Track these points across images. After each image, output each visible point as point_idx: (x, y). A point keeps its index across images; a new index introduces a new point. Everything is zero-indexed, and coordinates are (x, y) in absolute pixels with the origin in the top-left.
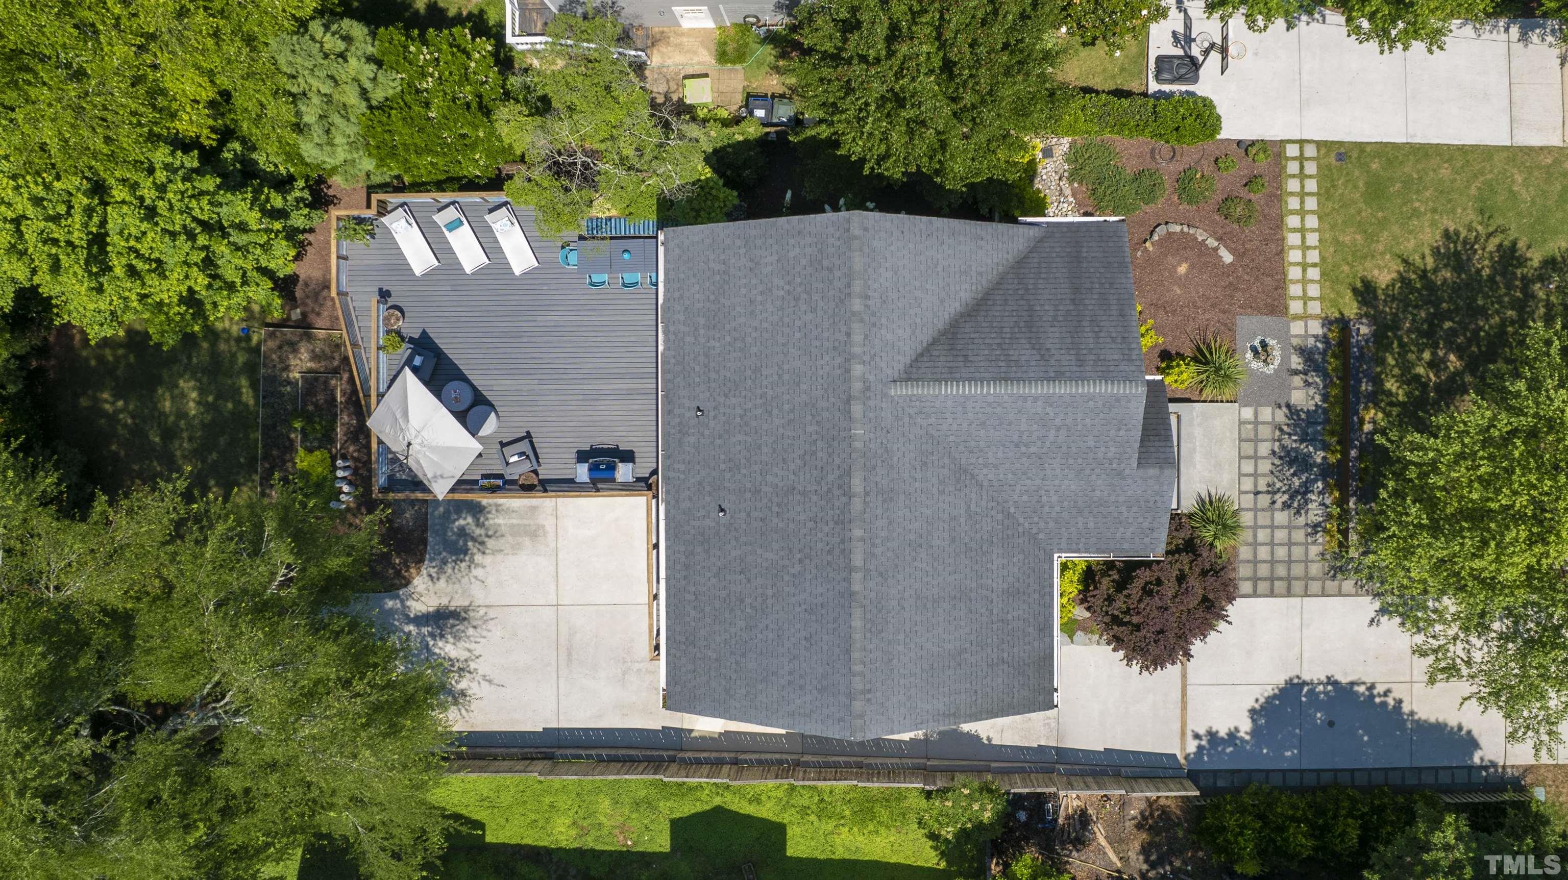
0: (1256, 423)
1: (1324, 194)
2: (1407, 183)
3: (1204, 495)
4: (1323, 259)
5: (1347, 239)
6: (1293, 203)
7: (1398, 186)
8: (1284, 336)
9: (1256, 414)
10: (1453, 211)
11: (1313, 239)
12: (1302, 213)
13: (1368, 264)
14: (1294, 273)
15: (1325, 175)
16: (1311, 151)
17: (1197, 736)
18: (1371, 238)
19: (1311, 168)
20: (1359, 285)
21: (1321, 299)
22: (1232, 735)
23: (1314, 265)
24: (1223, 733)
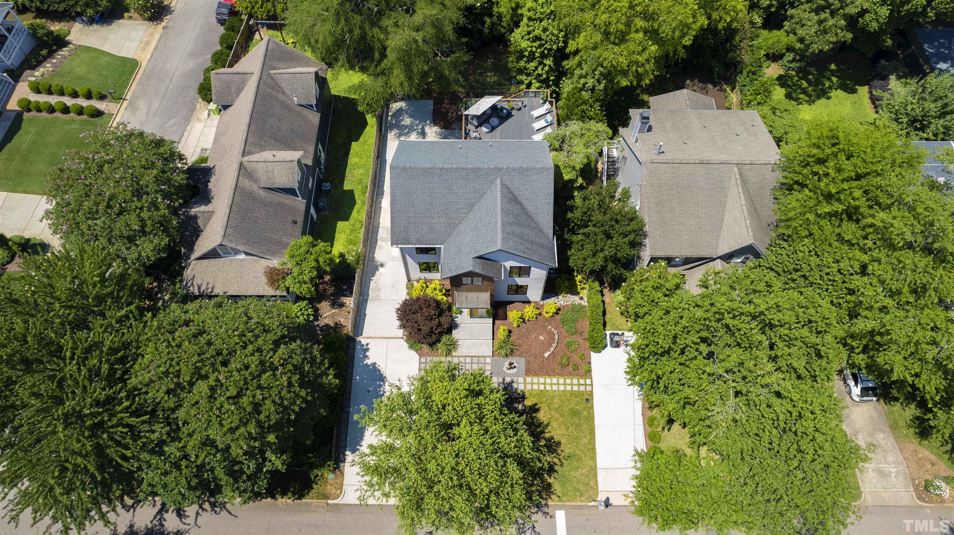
0: (485, 363)
1: (572, 393)
2: (579, 425)
3: (459, 343)
4: (547, 391)
5: (556, 401)
6: (568, 381)
7: (578, 422)
8: (517, 375)
9: (488, 364)
10: (569, 443)
11: (555, 388)
12: (565, 384)
13: (546, 408)
14: (542, 380)
15: (579, 394)
16: (589, 388)
17: (367, 344)
18: (557, 410)
19: (582, 388)
20: (537, 407)
21: (532, 390)
22: (366, 357)
23: (545, 388)
24: (367, 354)
